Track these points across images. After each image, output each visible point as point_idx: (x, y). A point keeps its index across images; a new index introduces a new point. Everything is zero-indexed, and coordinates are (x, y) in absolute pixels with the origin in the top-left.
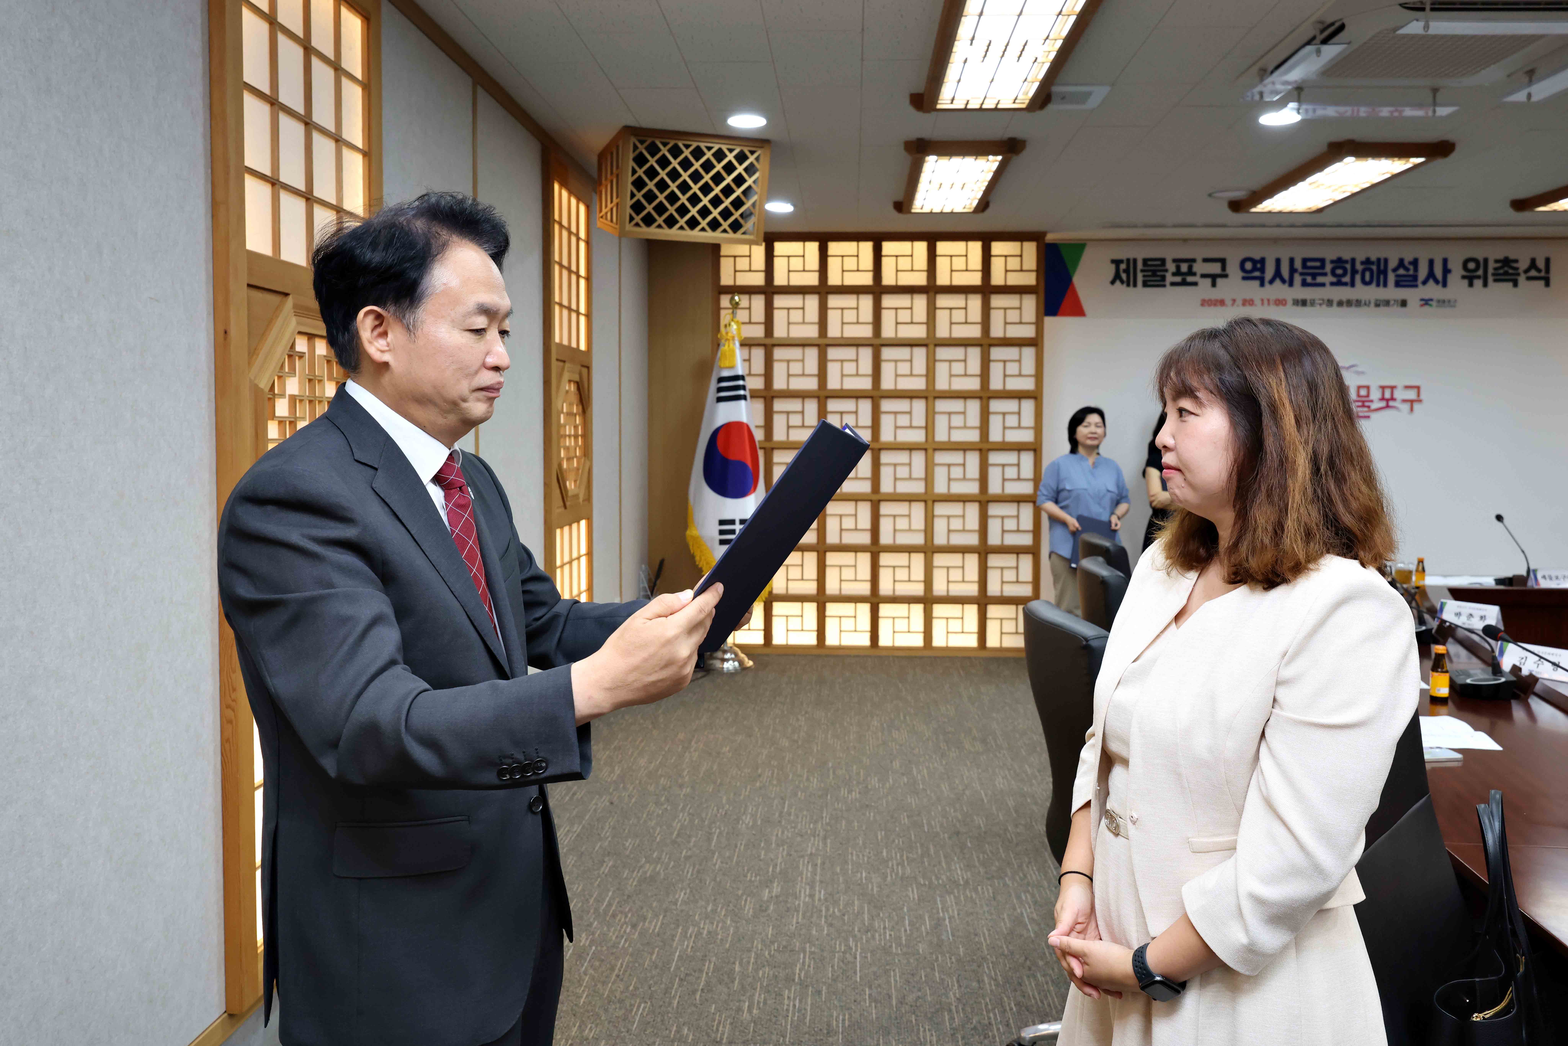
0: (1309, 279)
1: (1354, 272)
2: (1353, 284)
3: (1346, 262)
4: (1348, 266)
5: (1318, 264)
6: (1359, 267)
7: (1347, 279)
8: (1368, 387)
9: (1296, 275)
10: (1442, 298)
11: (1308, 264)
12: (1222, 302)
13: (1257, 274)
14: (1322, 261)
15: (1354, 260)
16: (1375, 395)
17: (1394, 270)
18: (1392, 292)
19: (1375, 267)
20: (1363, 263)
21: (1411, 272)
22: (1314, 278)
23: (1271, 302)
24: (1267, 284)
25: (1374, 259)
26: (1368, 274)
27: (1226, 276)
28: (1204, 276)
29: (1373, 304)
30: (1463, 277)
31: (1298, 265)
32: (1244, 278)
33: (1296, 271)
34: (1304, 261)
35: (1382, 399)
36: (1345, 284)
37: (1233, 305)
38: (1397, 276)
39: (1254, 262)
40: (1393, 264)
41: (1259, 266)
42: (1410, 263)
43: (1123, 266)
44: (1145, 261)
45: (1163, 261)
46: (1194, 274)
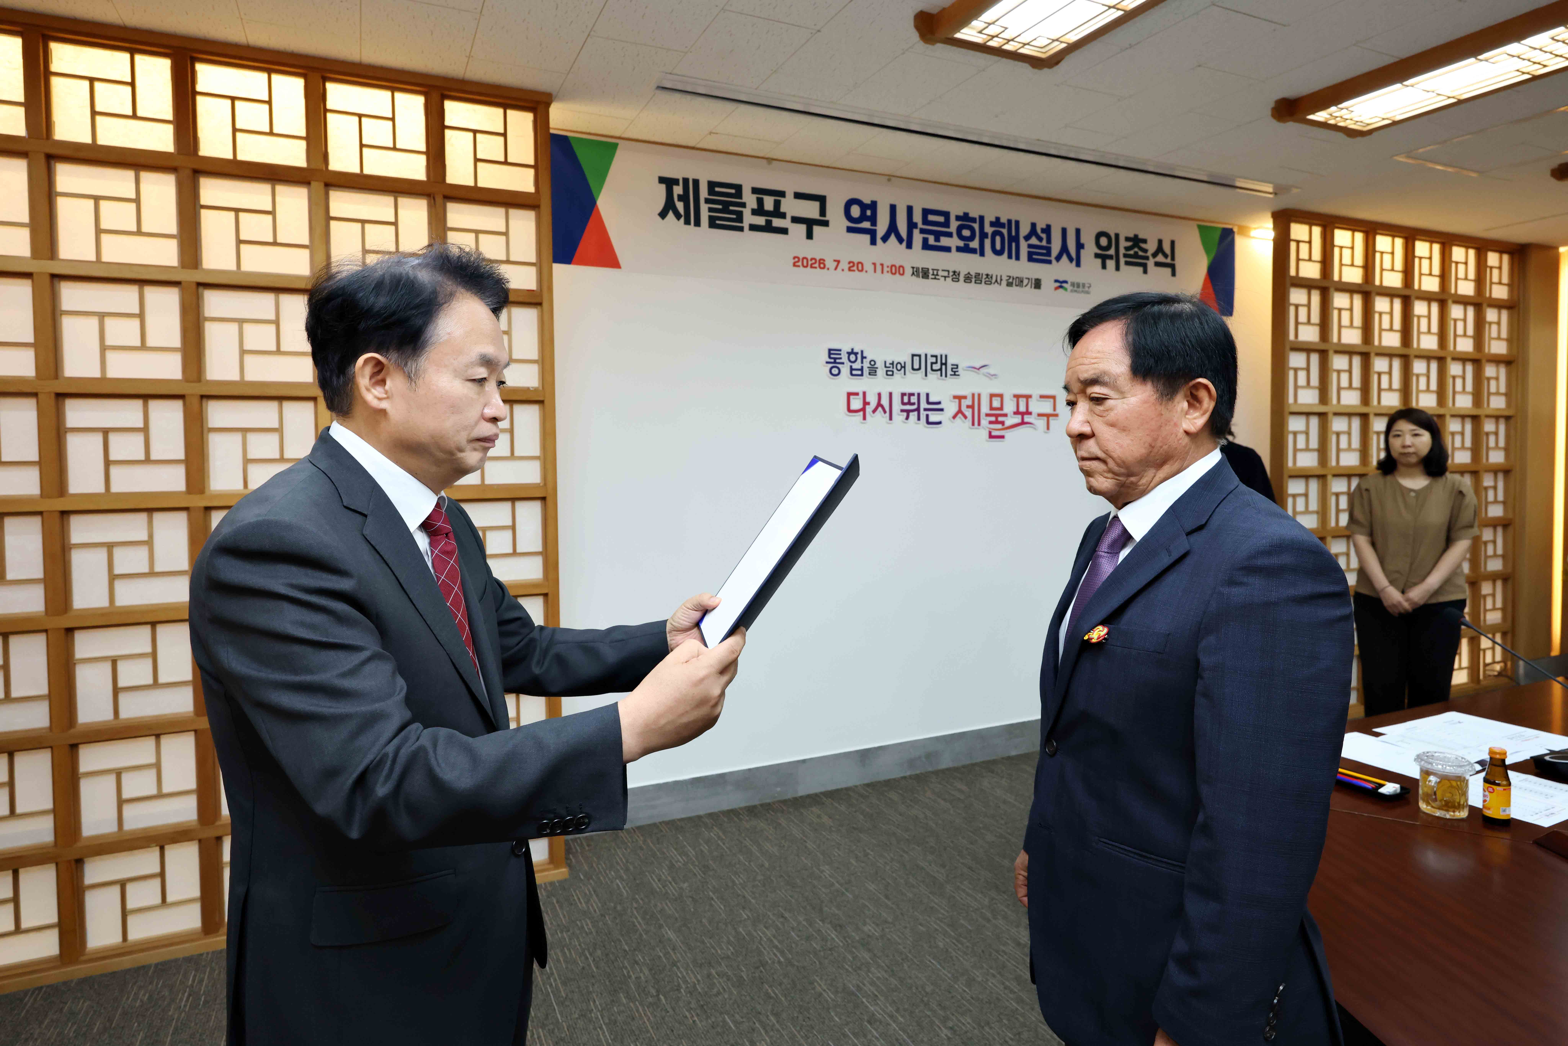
0: (931, 240)
1: (983, 235)
3: (973, 220)
4: (976, 226)
5: (941, 219)
6: (989, 230)
7: (975, 244)
8: (1001, 396)
9: (916, 232)
10: (1076, 280)
11: (931, 218)
12: (822, 263)
13: (866, 225)
14: (946, 215)
15: (982, 218)
16: (1009, 407)
17: (1027, 238)
18: (1024, 268)
19: (1005, 231)
20: (992, 224)
21: (1044, 243)
22: (937, 239)
23: (886, 269)
24: (879, 241)
25: (1004, 220)
26: (998, 239)
27: (826, 224)
28: (796, 220)
29: (1004, 283)
30: (1097, 256)
31: (917, 218)
32: (850, 230)
33: (915, 225)
34: (926, 212)
35: (1017, 413)
36: (973, 251)
37: (836, 269)
38: (1030, 246)
39: (863, 206)
40: (1024, 230)
41: (869, 213)
42: (1043, 231)
43: (678, 190)
44: (711, 185)
45: (738, 189)
46: (783, 216)
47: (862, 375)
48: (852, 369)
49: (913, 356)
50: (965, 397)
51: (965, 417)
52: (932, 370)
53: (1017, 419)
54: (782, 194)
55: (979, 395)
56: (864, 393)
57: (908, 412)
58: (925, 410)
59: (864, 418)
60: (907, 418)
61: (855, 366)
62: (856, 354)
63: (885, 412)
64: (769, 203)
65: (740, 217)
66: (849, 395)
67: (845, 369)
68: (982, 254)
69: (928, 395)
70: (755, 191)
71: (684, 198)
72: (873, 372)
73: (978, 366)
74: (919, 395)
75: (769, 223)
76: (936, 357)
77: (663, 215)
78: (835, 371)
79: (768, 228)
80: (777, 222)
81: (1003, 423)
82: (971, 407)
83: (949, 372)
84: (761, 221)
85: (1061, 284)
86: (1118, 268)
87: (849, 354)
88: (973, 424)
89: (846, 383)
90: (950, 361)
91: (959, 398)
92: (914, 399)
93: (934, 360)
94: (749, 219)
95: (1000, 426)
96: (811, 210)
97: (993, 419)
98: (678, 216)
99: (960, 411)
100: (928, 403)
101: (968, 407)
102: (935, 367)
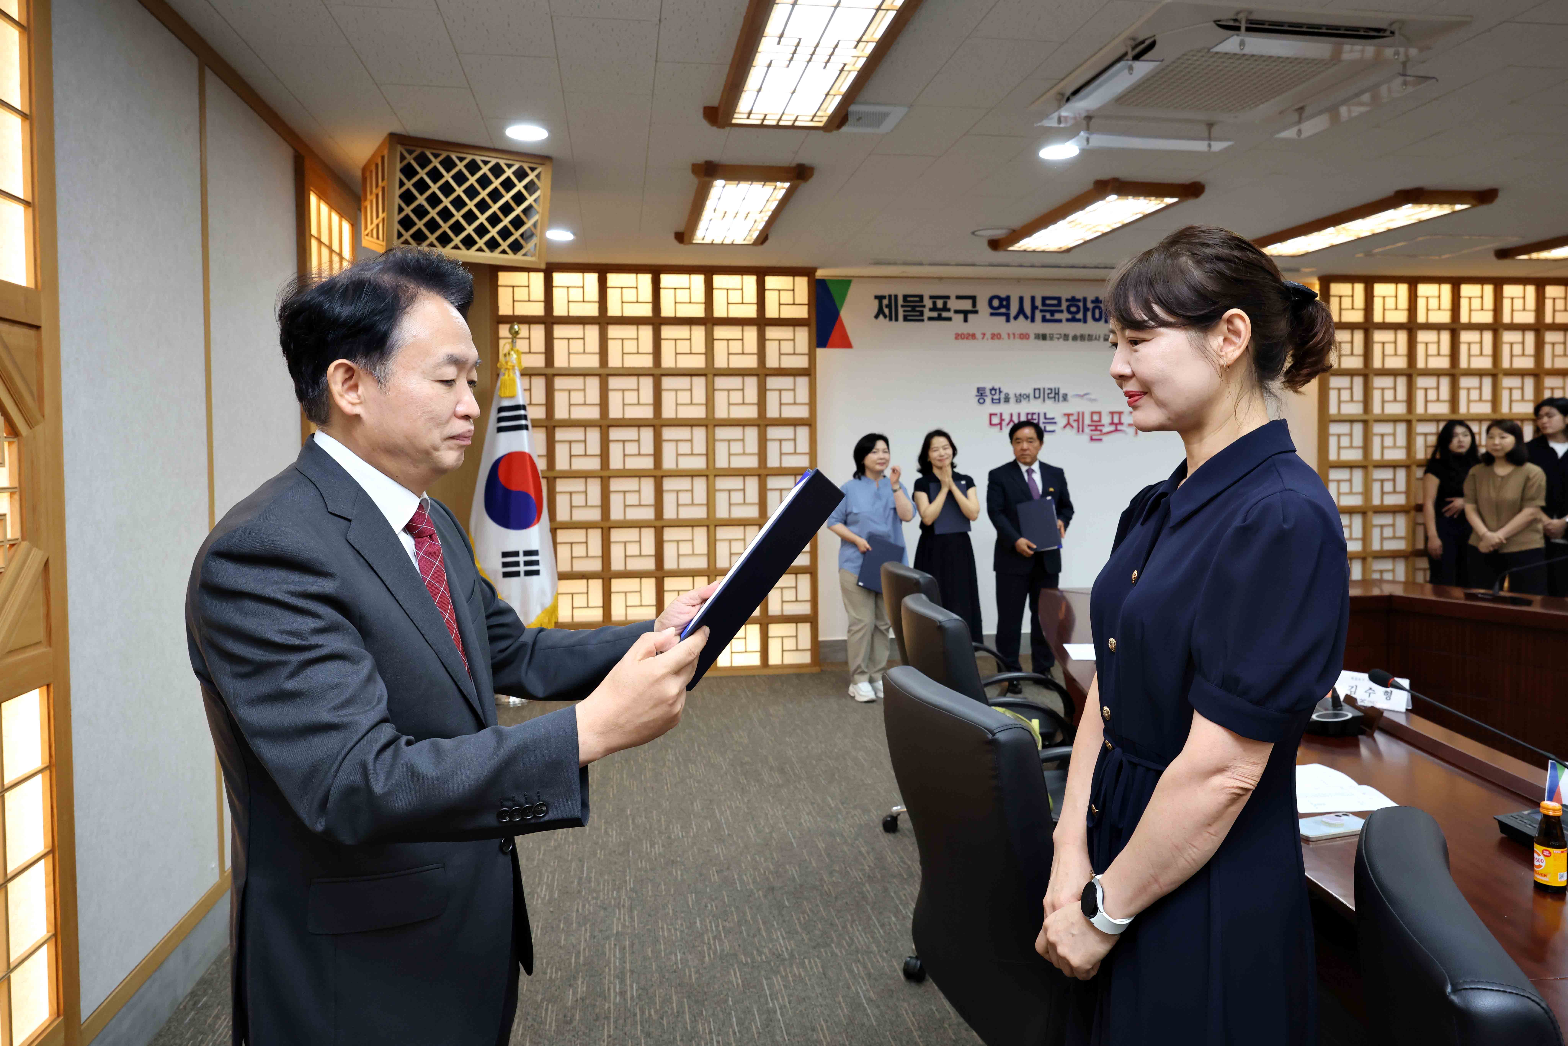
0: (1048, 316)
1: (1086, 309)
2: (1085, 321)
3: (1079, 300)
4: (1081, 304)
5: (1055, 302)
6: (1090, 305)
7: (1080, 316)
8: (1100, 413)
9: (1037, 312)
11: (1048, 302)
12: (973, 336)
13: (1003, 310)
14: (1059, 299)
15: (1085, 299)
16: (1106, 420)
20: (1093, 302)
22: (1052, 315)
23: (1016, 336)
24: (1012, 320)
26: (1097, 312)
27: (976, 312)
28: (957, 312)
29: (1102, 339)
31: (1038, 303)
32: (992, 314)
33: (1037, 308)
34: (1044, 299)
35: (1112, 423)
36: (1079, 320)
37: (983, 338)
39: (1001, 299)
41: (1004, 303)
43: (885, 302)
44: (905, 297)
45: (921, 297)
46: (949, 310)
47: (999, 402)
48: (993, 399)
49: (1035, 389)
50: (1072, 415)
51: (1072, 427)
52: (1048, 397)
53: (1112, 428)
54: (948, 297)
55: (1083, 413)
56: (1001, 414)
58: (1044, 423)
59: (1001, 429)
61: (994, 397)
62: (996, 390)
64: (940, 303)
65: (922, 313)
66: (991, 415)
67: (988, 400)
69: (1045, 414)
70: (931, 297)
71: (889, 306)
72: (1007, 400)
73: (1082, 393)
75: (940, 315)
76: (1051, 389)
77: (877, 317)
78: (981, 401)
79: (940, 318)
80: (945, 314)
81: (1101, 431)
82: (1078, 421)
83: (1061, 399)
84: (935, 314)
87: (991, 390)
88: (1078, 431)
89: (989, 407)
90: (1062, 392)
91: (1068, 415)
93: (1050, 391)
94: (927, 314)
95: (1098, 433)
96: (967, 305)
97: (1093, 428)
98: (885, 316)
99: (1068, 424)
100: (1046, 418)
101: (1075, 420)
102: (1050, 396)
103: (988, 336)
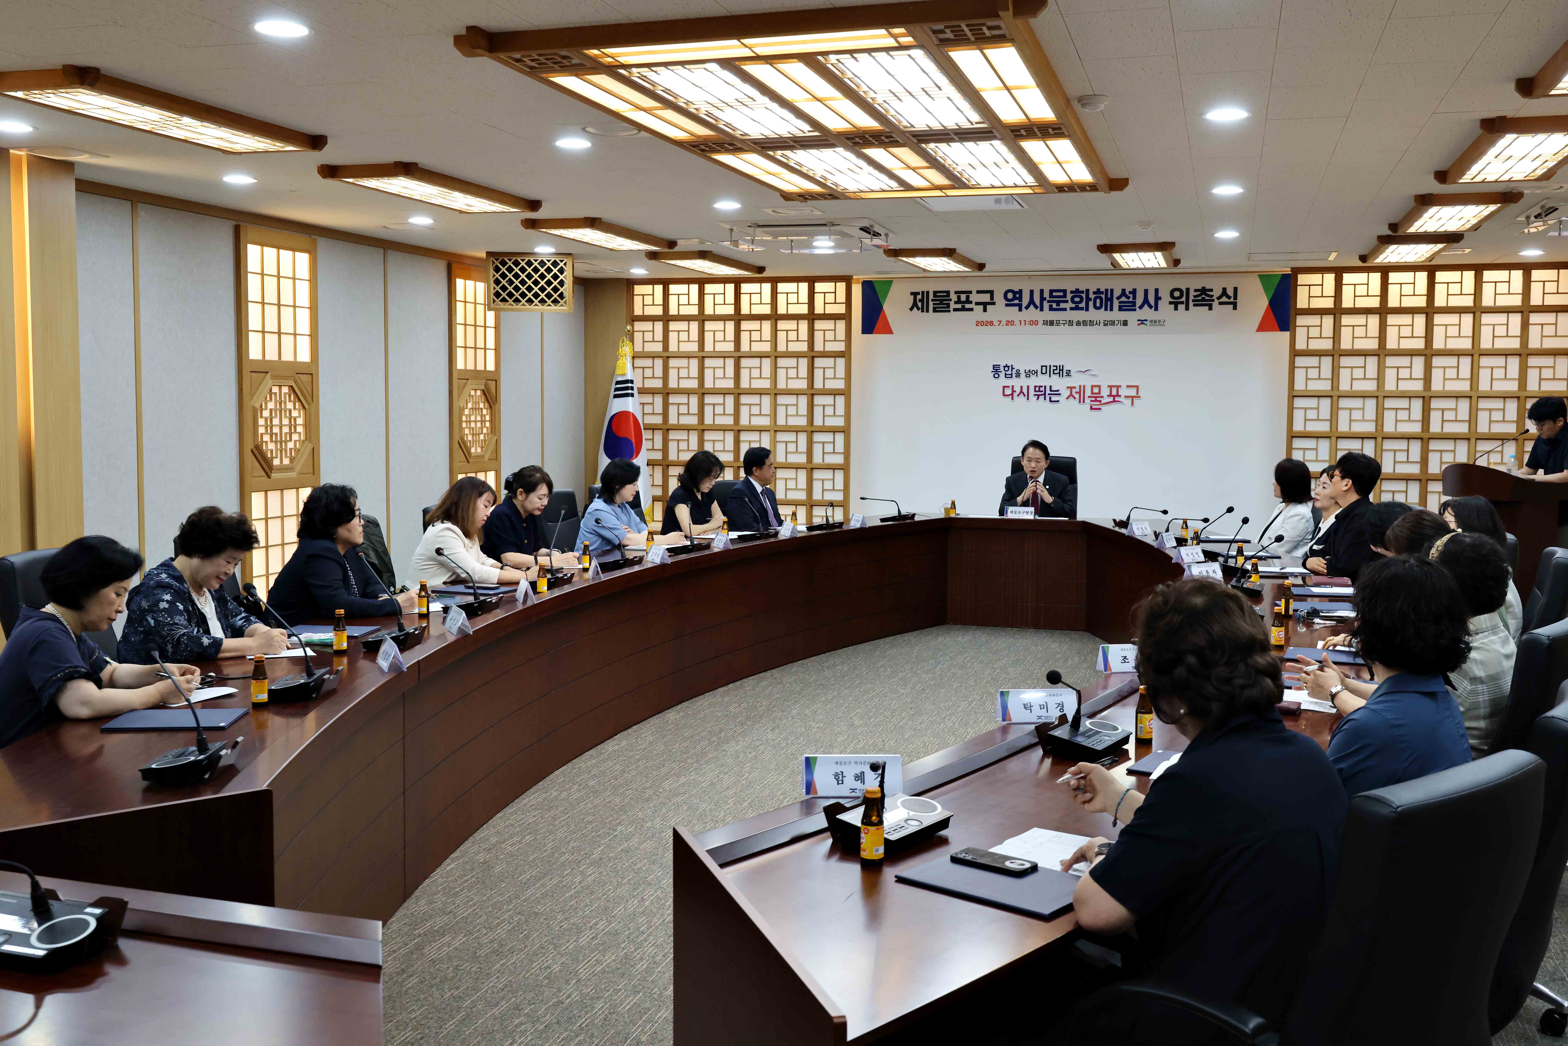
0: (1054, 305)
1: (1088, 299)
3: (1082, 292)
4: (1084, 295)
5: (1061, 294)
6: (1092, 296)
7: (1083, 305)
8: (1099, 387)
9: (1045, 303)
10: (1153, 319)
11: (1054, 294)
12: (991, 323)
13: (1016, 302)
14: (1065, 291)
15: (1088, 291)
16: (1105, 392)
17: (1118, 298)
18: (1116, 315)
19: (1103, 296)
20: (1094, 293)
21: (1131, 299)
22: (1058, 305)
23: (1027, 323)
24: (1023, 309)
25: (1102, 289)
26: (1098, 301)
27: (994, 304)
28: (977, 304)
29: (1102, 324)
30: (1171, 303)
31: (1046, 295)
32: (1007, 305)
33: (1045, 299)
34: (1051, 291)
36: (1082, 309)
37: (999, 325)
38: (1120, 302)
39: (1014, 293)
40: (1117, 293)
41: (1018, 296)
42: (1130, 293)
43: (919, 297)
44: (935, 293)
45: (948, 293)
46: (971, 302)
47: (1012, 377)
48: (1006, 374)
49: (1042, 366)
50: (1075, 388)
51: (1075, 398)
53: (1111, 399)
54: (970, 292)
55: (1084, 386)
56: (1013, 386)
57: (1038, 396)
58: (1049, 394)
59: (1012, 399)
60: (1038, 399)
61: (1007, 373)
62: (1008, 367)
63: (1025, 396)
64: (963, 297)
65: (948, 306)
66: (1004, 387)
67: (1002, 375)
68: (1087, 310)
69: (1051, 387)
70: (956, 292)
71: (922, 301)
72: (1018, 375)
73: (1083, 370)
74: (1045, 387)
75: (963, 307)
76: (1057, 367)
77: (911, 309)
78: (996, 376)
79: (963, 309)
80: (967, 306)
81: (1100, 401)
82: (1079, 393)
83: (1065, 374)
84: (959, 306)
85: (1142, 322)
86: (1187, 309)
87: (1004, 367)
88: (1080, 402)
89: (1003, 381)
90: (1065, 369)
91: (1071, 388)
92: (1042, 389)
93: (1055, 368)
94: (953, 306)
95: (1098, 403)
96: (986, 298)
97: (1094, 399)
98: (918, 309)
99: (1071, 395)
100: (1051, 391)
101: (1076, 393)
102: (1055, 372)
103: (1004, 323)
